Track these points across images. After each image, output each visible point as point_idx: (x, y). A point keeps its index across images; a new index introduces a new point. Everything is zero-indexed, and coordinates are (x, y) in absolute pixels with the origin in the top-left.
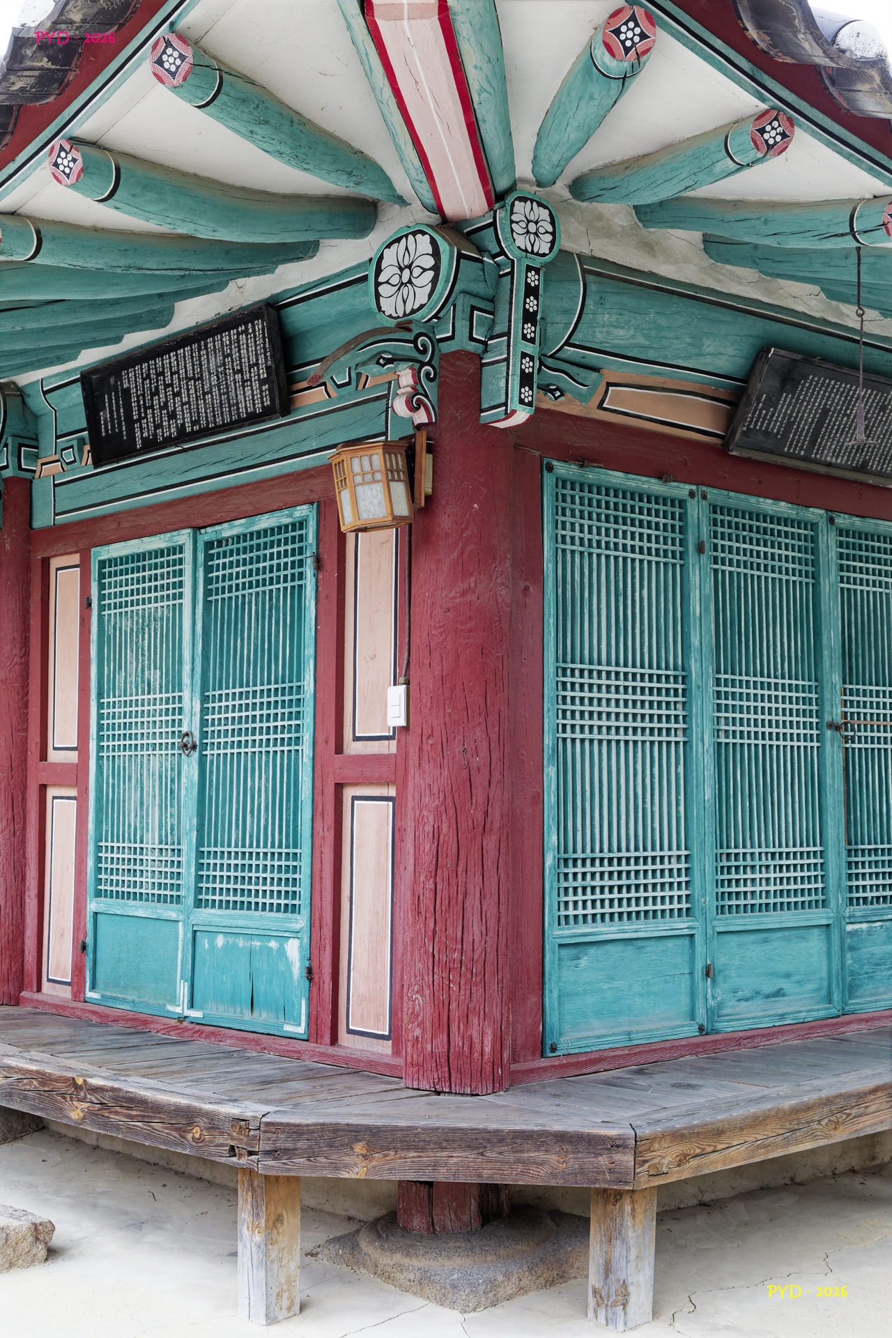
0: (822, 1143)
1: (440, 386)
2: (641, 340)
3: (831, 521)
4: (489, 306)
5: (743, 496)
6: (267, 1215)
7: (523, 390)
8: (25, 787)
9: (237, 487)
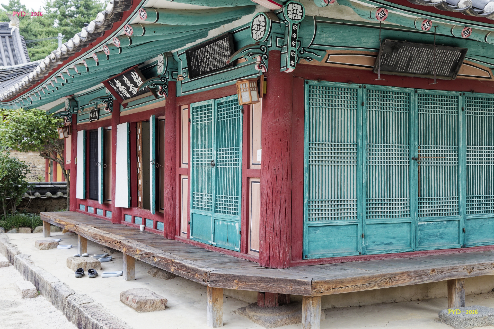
0: (381, 288)
1: (269, 61)
2: (338, 41)
3: (416, 92)
4: (282, 36)
5: (380, 86)
6: (213, 299)
7: (291, 62)
8: (175, 175)
9: (225, 87)
